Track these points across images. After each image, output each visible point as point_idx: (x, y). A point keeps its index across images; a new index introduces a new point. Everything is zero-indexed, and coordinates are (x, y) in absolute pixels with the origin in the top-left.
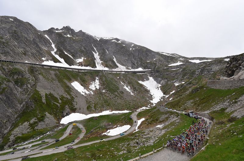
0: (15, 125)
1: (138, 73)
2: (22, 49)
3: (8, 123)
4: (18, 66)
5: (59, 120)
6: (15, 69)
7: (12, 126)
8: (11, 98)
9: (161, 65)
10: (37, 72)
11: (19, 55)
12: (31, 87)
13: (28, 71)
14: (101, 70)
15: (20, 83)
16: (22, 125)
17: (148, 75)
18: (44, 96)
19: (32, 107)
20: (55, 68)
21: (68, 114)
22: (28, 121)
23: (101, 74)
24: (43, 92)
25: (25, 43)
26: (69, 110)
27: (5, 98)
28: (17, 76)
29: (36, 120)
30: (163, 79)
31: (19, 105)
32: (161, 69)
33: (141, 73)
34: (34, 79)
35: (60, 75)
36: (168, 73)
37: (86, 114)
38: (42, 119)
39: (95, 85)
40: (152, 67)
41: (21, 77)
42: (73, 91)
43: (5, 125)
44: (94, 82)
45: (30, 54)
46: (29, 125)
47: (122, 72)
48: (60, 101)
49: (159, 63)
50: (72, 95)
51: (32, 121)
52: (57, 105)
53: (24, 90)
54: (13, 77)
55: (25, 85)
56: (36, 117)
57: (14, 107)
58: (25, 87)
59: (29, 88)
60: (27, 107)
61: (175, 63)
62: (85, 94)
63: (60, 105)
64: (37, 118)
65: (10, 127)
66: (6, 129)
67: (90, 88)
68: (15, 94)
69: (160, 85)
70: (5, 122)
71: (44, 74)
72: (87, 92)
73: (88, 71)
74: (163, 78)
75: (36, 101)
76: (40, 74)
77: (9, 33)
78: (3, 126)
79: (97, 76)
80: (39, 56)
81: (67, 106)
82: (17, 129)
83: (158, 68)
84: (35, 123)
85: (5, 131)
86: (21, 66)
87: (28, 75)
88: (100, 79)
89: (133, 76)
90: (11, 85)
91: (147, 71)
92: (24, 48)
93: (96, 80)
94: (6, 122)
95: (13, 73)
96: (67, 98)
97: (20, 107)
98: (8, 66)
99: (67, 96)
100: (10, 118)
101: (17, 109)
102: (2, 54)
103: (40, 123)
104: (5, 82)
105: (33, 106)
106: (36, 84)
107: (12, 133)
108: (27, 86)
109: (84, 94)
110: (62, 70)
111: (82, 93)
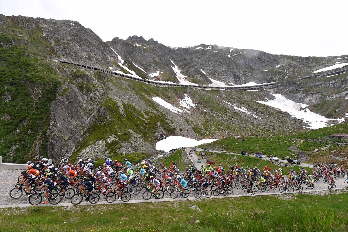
0: (83, 145)
1: (249, 89)
2: (85, 53)
3: (71, 142)
4: (83, 70)
5: (153, 143)
6: (79, 72)
7: (78, 146)
8: (75, 104)
9: (294, 72)
10: (106, 78)
11: (82, 59)
12: (101, 96)
13: (95, 76)
14: (188, 86)
15: (85, 89)
16: (94, 143)
17: (269, 92)
18: (122, 106)
19: (106, 118)
20: (126, 78)
21: (163, 137)
22: (103, 139)
23: (189, 90)
24: (119, 102)
25: (88, 47)
26: (164, 131)
27: (67, 103)
28: (82, 80)
29: (117, 139)
30: (308, 95)
31: (86, 118)
32: (298, 79)
33: (255, 89)
34: (103, 86)
35: (135, 87)
36: (317, 83)
37: (198, 139)
38: (125, 138)
39: (187, 103)
40: (277, 78)
41: (86, 82)
42: (158, 107)
43: (67, 145)
44: (183, 99)
45: (94, 59)
46: (106, 146)
47: (221, 88)
48: (146, 116)
49: (290, 70)
50: (160, 111)
51: (111, 139)
52: (144, 121)
53: (92, 99)
54: (77, 80)
55: (93, 93)
56: (116, 133)
57: (80, 120)
58: (92, 95)
59: (97, 96)
60: (100, 118)
61: (327, 66)
62: (179, 112)
63: (148, 122)
64: (117, 135)
65: (74, 149)
66: (68, 151)
67: (180, 105)
68: (80, 102)
69: (304, 106)
70: (66, 139)
71: (115, 82)
72: (181, 111)
73: (170, 86)
74: (308, 92)
75: (111, 111)
76: (110, 81)
77: (70, 35)
78: (63, 145)
79: (185, 92)
80: (105, 64)
81: (158, 124)
82: (87, 150)
83: (290, 77)
84: (115, 143)
85: (67, 154)
86: (86, 70)
87: (95, 81)
88: (191, 96)
89: (243, 94)
90: (76, 88)
91: (266, 85)
92: (88, 52)
93: (186, 97)
94: (69, 139)
95: (76, 75)
96: (155, 114)
97: (87, 121)
98: (69, 68)
99: (152, 111)
100: (74, 135)
101: (84, 122)
102: (62, 55)
103: (123, 145)
104: (67, 83)
105: (108, 117)
106: (106, 92)
107: (80, 154)
108: (95, 94)
109: (176, 112)
110: (136, 81)
111: (173, 111)
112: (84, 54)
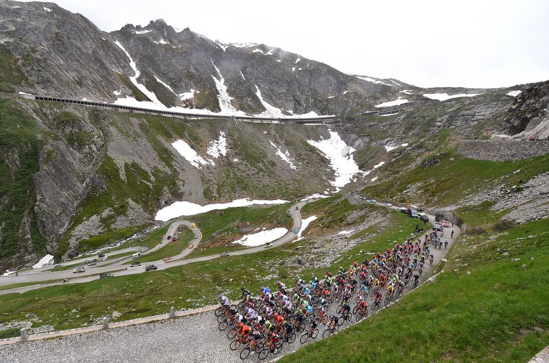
0: (76, 221)
1: (307, 122)
2: (74, 74)
3: (64, 217)
4: (70, 109)
5: (153, 213)
6: (66, 114)
7: (72, 221)
8: (64, 170)
9: (357, 104)
10: (107, 119)
11: (69, 86)
12: (99, 151)
13: (90, 118)
14: (229, 117)
15: (77, 141)
16: (87, 220)
17: (327, 128)
18: (123, 168)
19: (102, 188)
20: (138, 112)
21: (168, 203)
22: (98, 213)
23: (229, 125)
24: (120, 161)
25: (78, 61)
26: (170, 196)
27: (54, 171)
28: (71, 128)
29: (113, 213)
30: (360, 137)
31: (79, 184)
32: (358, 114)
33: (314, 122)
34: (102, 134)
35: (150, 126)
36: (372, 123)
37: (203, 205)
38: (122, 210)
39: (219, 148)
40: (339, 110)
41: (77, 131)
42: (175, 159)
43: (60, 220)
44: (216, 141)
45: (89, 82)
46: (100, 221)
47: (274, 120)
48: (153, 179)
49: (355, 100)
50: (175, 167)
51: (106, 213)
52: (148, 186)
53: (86, 156)
54: (63, 129)
55: (87, 147)
56: (112, 206)
57: (70, 188)
58: (86, 150)
59: (94, 151)
60: (94, 188)
61: (390, 100)
62: (200, 164)
63: (153, 186)
64: (114, 208)
65: (67, 224)
66: (61, 226)
67: (208, 153)
68: (70, 164)
69: (352, 150)
70: (58, 213)
71: (119, 124)
72: (204, 162)
73: (204, 118)
74: (360, 135)
75: (109, 177)
76: (111, 124)
77: (46, 40)
78: (55, 221)
79: (223, 129)
80: (106, 87)
81: (165, 188)
82: (80, 227)
83: (352, 112)
84: (110, 217)
85: (61, 230)
86: (76, 109)
87: (89, 127)
88: (229, 136)
89: (297, 130)
90: (62, 145)
91: (326, 118)
92: (78, 71)
93: (221, 137)
94: (61, 213)
95: (63, 122)
96: (166, 173)
97: (81, 187)
98: (51, 108)
99: (164, 169)
100: (66, 208)
101: (76, 190)
102: (38, 83)
103: (119, 218)
104: (51, 141)
105: (104, 186)
106: (106, 144)
107: (73, 233)
108: (90, 148)
109: (197, 165)
110: (152, 115)
111: (193, 164)
112: (72, 75)
